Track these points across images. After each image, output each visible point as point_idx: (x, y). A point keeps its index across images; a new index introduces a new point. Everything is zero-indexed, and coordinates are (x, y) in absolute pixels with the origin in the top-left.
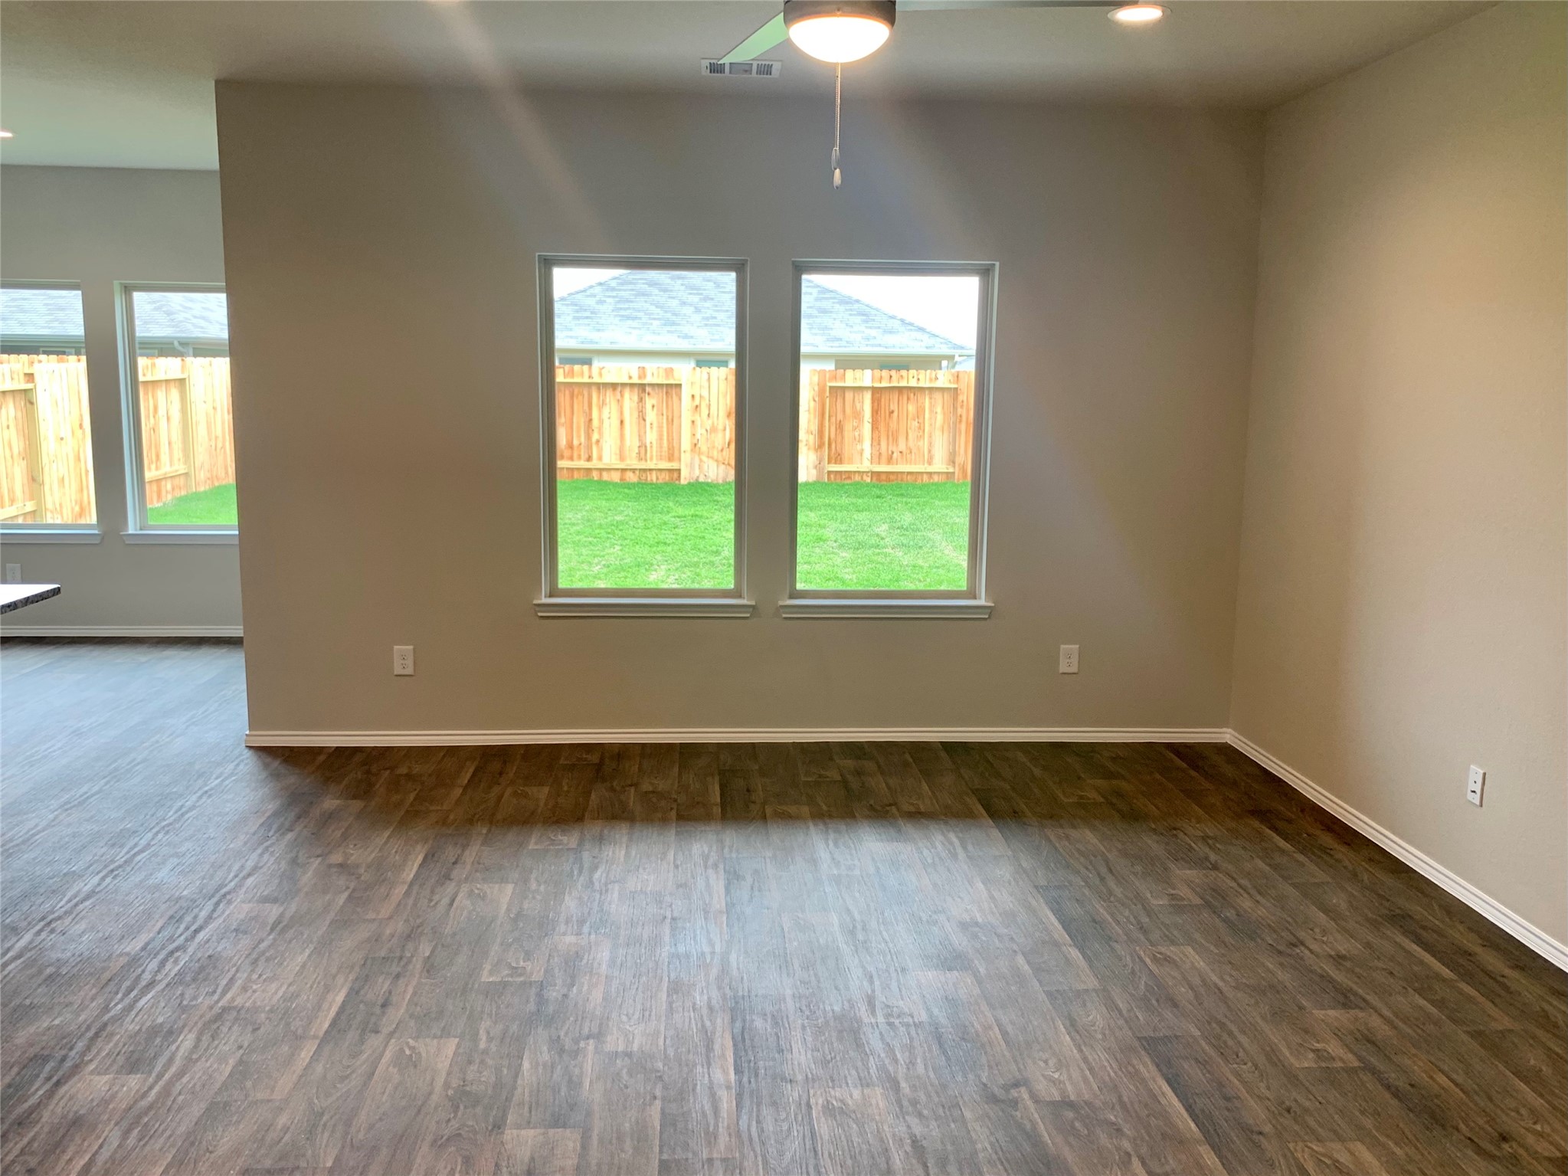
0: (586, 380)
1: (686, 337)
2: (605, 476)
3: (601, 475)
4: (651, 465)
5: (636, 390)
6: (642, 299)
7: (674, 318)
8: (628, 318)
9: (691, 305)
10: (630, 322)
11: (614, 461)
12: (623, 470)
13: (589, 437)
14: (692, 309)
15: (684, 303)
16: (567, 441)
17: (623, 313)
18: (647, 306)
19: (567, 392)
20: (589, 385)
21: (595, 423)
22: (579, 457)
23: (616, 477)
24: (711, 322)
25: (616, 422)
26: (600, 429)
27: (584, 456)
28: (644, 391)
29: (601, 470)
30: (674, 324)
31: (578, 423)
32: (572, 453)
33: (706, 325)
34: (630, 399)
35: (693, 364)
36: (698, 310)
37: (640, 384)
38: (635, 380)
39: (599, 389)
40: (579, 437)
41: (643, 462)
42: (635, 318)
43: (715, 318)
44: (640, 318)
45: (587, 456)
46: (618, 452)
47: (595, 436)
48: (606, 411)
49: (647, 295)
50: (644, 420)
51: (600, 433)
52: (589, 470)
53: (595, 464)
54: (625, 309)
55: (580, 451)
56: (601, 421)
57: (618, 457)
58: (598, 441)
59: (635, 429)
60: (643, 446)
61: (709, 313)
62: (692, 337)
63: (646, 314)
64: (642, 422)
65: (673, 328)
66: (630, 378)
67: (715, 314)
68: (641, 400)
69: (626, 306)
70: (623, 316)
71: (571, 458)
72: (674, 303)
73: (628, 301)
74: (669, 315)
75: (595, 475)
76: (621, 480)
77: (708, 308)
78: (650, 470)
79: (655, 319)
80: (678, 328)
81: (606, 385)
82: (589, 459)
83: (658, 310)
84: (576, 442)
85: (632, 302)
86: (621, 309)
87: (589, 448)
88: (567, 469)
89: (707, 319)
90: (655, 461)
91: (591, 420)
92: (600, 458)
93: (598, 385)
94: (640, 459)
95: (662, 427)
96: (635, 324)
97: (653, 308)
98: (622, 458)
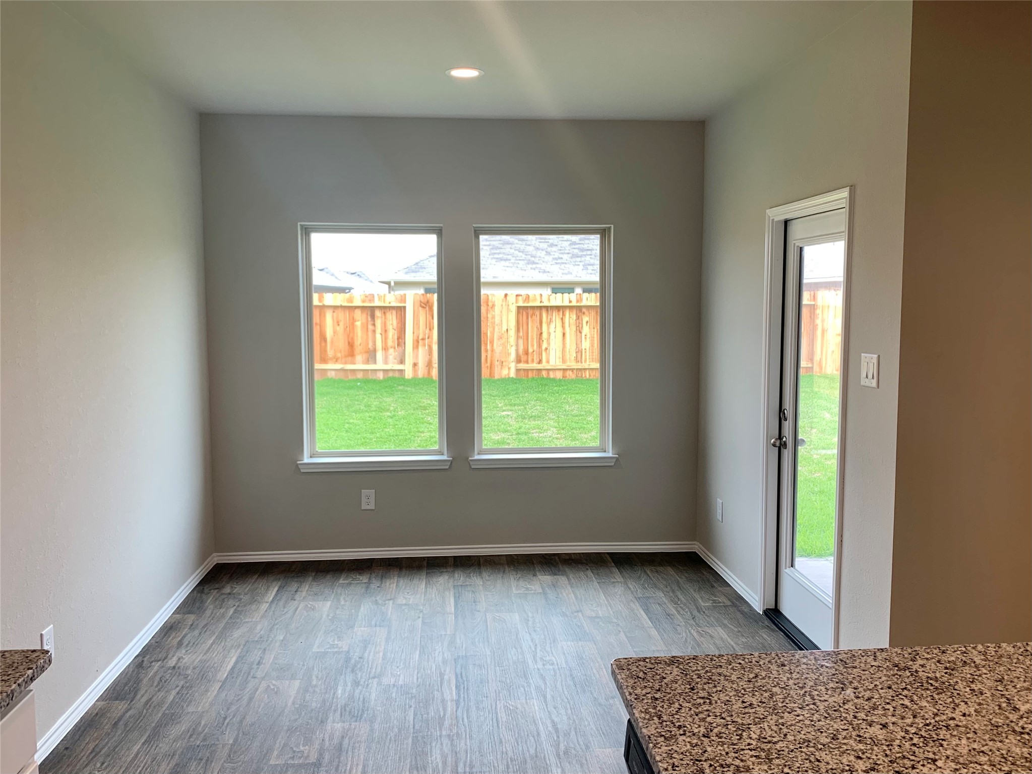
0: (539, 304)
1: (544, 272)
2: (552, 375)
3: (548, 373)
4: (586, 365)
5: (575, 311)
6: (509, 246)
7: (533, 259)
8: (501, 259)
9: (542, 250)
10: (503, 263)
11: (558, 363)
12: (565, 370)
13: (540, 346)
14: (544, 252)
15: (537, 249)
16: (524, 349)
17: (496, 256)
18: (512, 251)
19: (524, 313)
20: (540, 308)
21: (545, 335)
22: (533, 361)
23: (559, 375)
24: (559, 261)
25: (560, 335)
26: (548, 339)
27: (536, 360)
28: (581, 311)
29: (548, 370)
30: (534, 263)
31: (532, 336)
32: (528, 358)
33: (557, 263)
34: (570, 317)
35: (549, 291)
36: (548, 253)
37: (577, 306)
38: (574, 303)
39: (547, 310)
40: (533, 346)
41: (580, 364)
42: (506, 260)
43: (562, 258)
44: (510, 260)
45: (538, 360)
46: (561, 356)
47: (544, 345)
48: (552, 326)
49: (511, 244)
50: (581, 332)
51: (549, 344)
52: (540, 370)
53: (544, 365)
54: (499, 254)
55: (533, 357)
56: (549, 334)
57: (561, 360)
58: (546, 349)
59: (574, 338)
60: (579, 351)
61: (557, 255)
62: (549, 272)
63: (513, 257)
64: (579, 334)
65: (534, 266)
66: (570, 302)
67: (561, 256)
68: (578, 318)
69: (498, 251)
70: (497, 258)
71: (527, 362)
72: (531, 249)
73: (498, 248)
74: (529, 257)
75: (544, 373)
76: (563, 377)
77: (555, 252)
78: (585, 369)
79: (520, 260)
80: (538, 266)
81: (552, 307)
82: (540, 362)
83: (521, 254)
84: (530, 350)
85: (501, 248)
86: (495, 253)
87: (540, 354)
88: (524, 370)
89: (556, 259)
90: (588, 363)
91: (541, 333)
92: (548, 362)
93: (547, 307)
94: (577, 361)
95: (594, 337)
96: (507, 263)
97: (517, 252)
98: (564, 361)
